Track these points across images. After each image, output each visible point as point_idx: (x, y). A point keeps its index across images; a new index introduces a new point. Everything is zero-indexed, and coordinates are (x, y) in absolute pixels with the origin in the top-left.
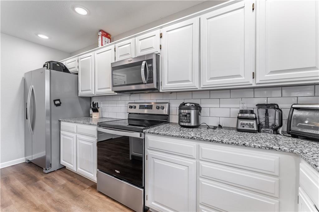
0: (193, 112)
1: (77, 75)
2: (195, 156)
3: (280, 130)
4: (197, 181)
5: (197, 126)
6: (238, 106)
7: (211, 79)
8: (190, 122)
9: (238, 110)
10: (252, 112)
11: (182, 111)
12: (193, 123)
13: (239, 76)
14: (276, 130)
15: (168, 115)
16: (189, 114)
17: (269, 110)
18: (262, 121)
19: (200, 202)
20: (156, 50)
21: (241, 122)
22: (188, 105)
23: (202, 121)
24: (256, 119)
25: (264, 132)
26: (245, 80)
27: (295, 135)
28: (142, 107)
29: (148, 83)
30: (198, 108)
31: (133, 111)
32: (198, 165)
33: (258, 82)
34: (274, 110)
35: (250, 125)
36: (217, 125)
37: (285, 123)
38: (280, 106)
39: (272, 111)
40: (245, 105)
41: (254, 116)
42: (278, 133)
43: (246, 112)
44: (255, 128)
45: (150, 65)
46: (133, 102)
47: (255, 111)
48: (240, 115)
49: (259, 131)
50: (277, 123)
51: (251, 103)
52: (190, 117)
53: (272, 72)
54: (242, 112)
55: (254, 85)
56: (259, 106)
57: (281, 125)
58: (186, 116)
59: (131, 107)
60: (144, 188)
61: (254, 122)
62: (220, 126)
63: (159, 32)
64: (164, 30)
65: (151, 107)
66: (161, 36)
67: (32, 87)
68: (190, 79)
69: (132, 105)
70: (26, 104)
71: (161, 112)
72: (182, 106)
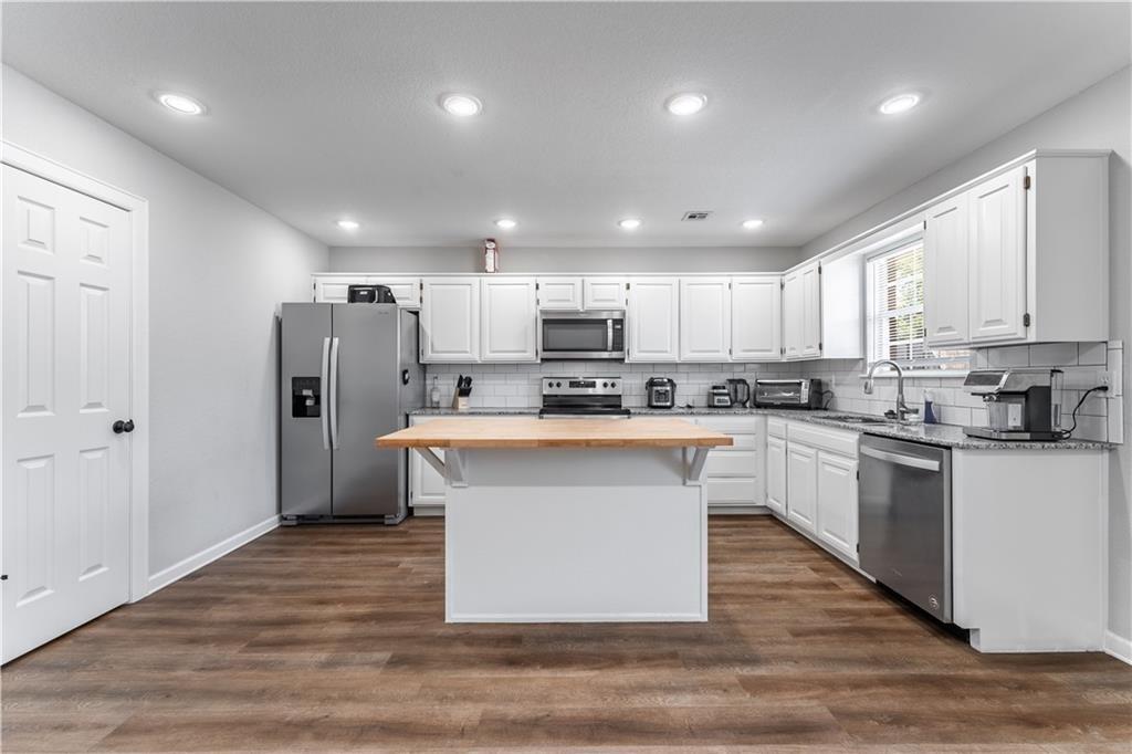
1: (415, 316)
3: (748, 405)
5: (672, 406)
6: (706, 381)
7: (693, 351)
8: (668, 401)
9: (711, 385)
10: (724, 388)
11: (652, 388)
13: (718, 351)
14: (745, 405)
15: (621, 396)
16: (669, 391)
17: (738, 386)
18: (733, 396)
21: (717, 398)
22: (662, 380)
23: (676, 400)
24: (727, 394)
25: (735, 407)
26: (723, 356)
27: (760, 406)
28: (573, 384)
29: (614, 349)
30: (674, 384)
31: (555, 391)
33: (733, 358)
34: (742, 385)
35: (724, 401)
36: (686, 405)
37: (752, 397)
38: (747, 382)
39: (740, 387)
41: (725, 391)
42: (747, 407)
43: (717, 388)
45: (619, 327)
46: (550, 376)
47: (727, 386)
48: (711, 391)
49: (731, 406)
50: (745, 398)
51: (721, 379)
52: (668, 395)
53: (744, 350)
54: (714, 388)
55: (728, 361)
56: (731, 381)
57: (748, 399)
58: (664, 393)
59: (551, 386)
61: (727, 398)
62: (689, 407)
63: (624, 281)
64: (633, 281)
65: (593, 385)
66: (628, 287)
67: (336, 340)
68: (669, 349)
69: (555, 382)
70: (295, 380)
71: (609, 391)
72: (651, 383)
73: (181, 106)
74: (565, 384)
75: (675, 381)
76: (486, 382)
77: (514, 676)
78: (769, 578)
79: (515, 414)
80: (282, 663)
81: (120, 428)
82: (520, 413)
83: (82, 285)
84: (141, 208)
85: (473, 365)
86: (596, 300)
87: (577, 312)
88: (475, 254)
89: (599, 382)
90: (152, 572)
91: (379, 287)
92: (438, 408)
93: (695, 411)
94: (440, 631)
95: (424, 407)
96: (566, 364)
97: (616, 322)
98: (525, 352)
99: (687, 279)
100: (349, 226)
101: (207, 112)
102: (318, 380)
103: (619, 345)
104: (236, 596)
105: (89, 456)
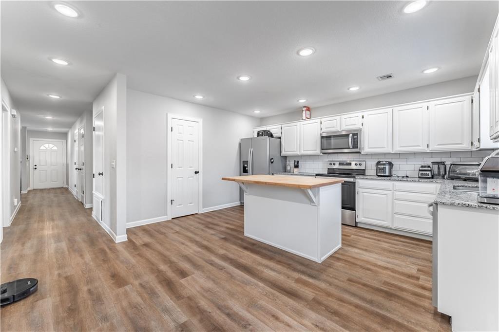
0: (387, 167)
1: (279, 139)
2: (391, 189)
3: (445, 177)
4: (393, 203)
5: (390, 176)
6: (420, 163)
7: (401, 147)
8: (385, 173)
9: (420, 166)
10: (429, 167)
11: (379, 166)
12: (387, 174)
13: (419, 146)
14: (443, 177)
15: (364, 170)
16: (385, 168)
17: (440, 166)
18: (436, 172)
19: (395, 212)
20: (359, 126)
21: (421, 172)
22: (384, 162)
23: (393, 173)
24: (431, 171)
25: (436, 178)
26: (423, 148)
27: (452, 178)
28: (340, 164)
29: (353, 148)
30: (391, 164)
31: (332, 167)
32: (393, 194)
33: (430, 150)
34: (442, 166)
35: (427, 175)
36: (405, 176)
37: (447, 173)
38: (445, 163)
40: (425, 163)
41: (430, 169)
42: (444, 179)
43: (425, 167)
44: (430, 176)
45: (356, 137)
46: (331, 160)
47: (431, 166)
48: (421, 169)
49: (432, 177)
50: (444, 173)
51: (428, 162)
52: (386, 170)
53: (438, 145)
54: (422, 167)
55: (428, 151)
56: (434, 163)
57: (446, 173)
58: (383, 169)
59: (331, 164)
60: (355, 211)
61: (430, 173)
62: (407, 177)
63: (360, 115)
64: (365, 114)
65: (350, 164)
66: (363, 117)
67: (252, 149)
68: (386, 147)
69: (332, 163)
70: (243, 162)
71: (358, 167)
72: (378, 163)
73: (199, 97)
74: (337, 163)
75: (393, 163)
76: (307, 163)
77: (236, 248)
78: (380, 263)
79: (306, 175)
80: (206, 231)
81: (196, 173)
82: (308, 175)
83: (189, 141)
84: (201, 121)
85: (298, 156)
86: (347, 125)
87: (339, 132)
88: (295, 114)
89: (353, 163)
90: (203, 208)
91: (265, 131)
92: (290, 172)
93: (408, 179)
94: (240, 236)
95: (286, 171)
96: (339, 155)
97: (354, 135)
98: (316, 150)
99: (396, 109)
100: (257, 112)
101: (204, 97)
102: (248, 161)
103: (355, 145)
104: (214, 217)
105: (190, 178)
